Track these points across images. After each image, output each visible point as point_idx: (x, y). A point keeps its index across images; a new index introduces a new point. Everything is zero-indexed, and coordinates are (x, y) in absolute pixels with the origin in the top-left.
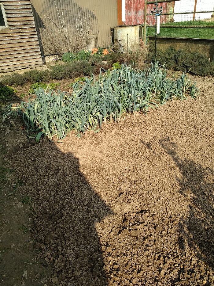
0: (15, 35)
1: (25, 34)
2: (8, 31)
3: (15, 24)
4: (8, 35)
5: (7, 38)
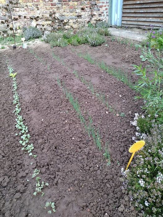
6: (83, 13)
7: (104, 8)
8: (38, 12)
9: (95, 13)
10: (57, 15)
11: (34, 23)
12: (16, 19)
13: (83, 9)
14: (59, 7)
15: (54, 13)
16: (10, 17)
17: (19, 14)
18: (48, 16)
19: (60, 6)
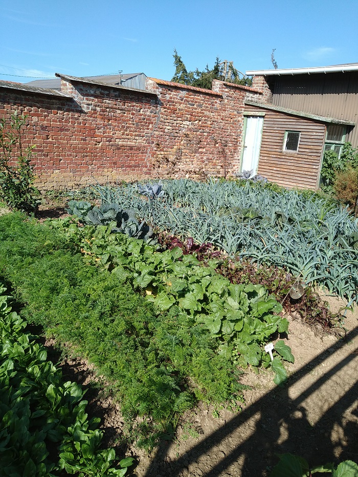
0: (300, 159)
1: (308, 160)
2: (296, 155)
3: (303, 150)
4: (294, 158)
5: (292, 161)
6: (222, 170)
7: (236, 167)
8: (192, 166)
9: (229, 170)
10: (204, 170)
11: (187, 176)
12: (177, 172)
13: (222, 166)
14: (206, 164)
15: (202, 168)
16: (173, 169)
17: (179, 167)
18: (198, 170)
19: (207, 162)
